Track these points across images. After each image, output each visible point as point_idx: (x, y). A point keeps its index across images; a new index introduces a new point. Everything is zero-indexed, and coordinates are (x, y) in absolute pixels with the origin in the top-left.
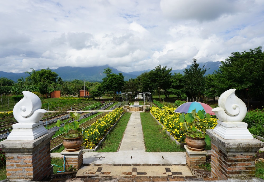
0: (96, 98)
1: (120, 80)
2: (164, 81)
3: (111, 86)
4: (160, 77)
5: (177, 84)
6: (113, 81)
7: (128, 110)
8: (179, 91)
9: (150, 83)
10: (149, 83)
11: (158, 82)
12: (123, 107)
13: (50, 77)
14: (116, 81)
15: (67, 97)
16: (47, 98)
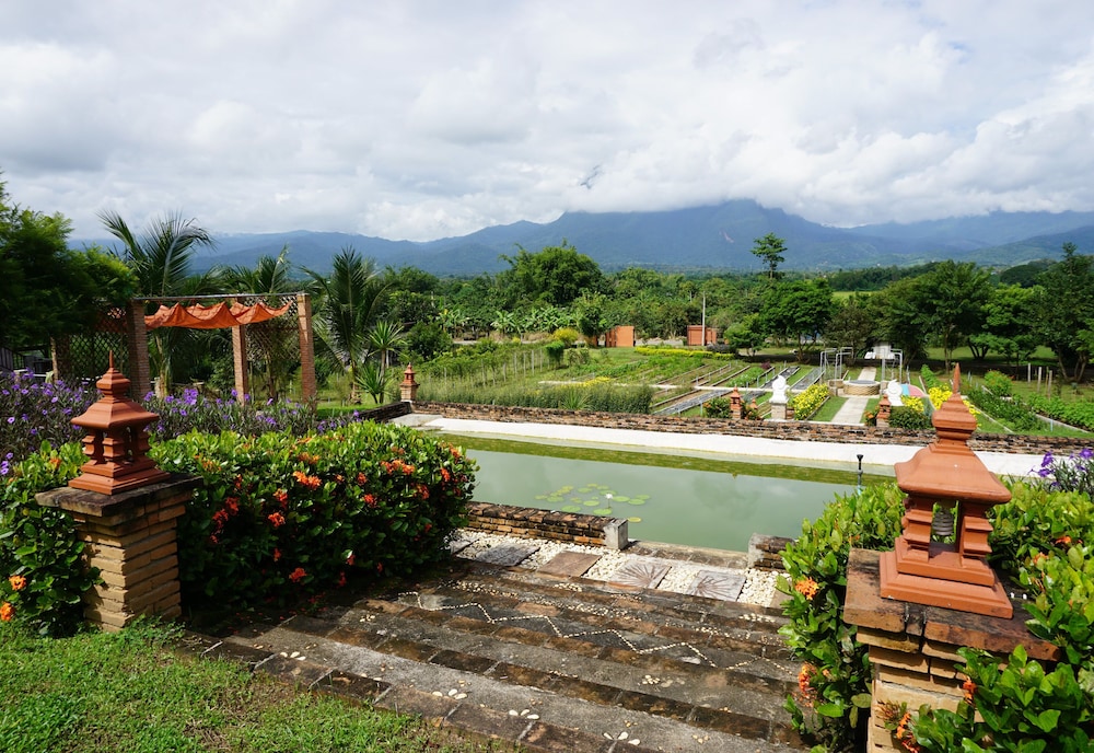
0: (743, 352)
1: (819, 304)
2: (960, 312)
3: (791, 320)
4: (947, 299)
5: (1004, 322)
6: (797, 306)
7: (840, 391)
8: (1009, 344)
9: (914, 318)
10: (911, 315)
11: (940, 314)
12: (827, 384)
13: (573, 272)
14: (808, 305)
15: (657, 347)
16: (598, 346)
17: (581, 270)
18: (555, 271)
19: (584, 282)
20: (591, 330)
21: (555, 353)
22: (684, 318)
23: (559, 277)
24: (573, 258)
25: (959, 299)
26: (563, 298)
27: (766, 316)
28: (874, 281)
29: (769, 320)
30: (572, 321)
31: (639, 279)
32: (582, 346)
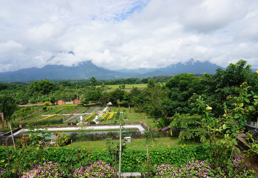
1: (97, 96)
3: (93, 99)
4: (117, 95)
6: (94, 96)
7: (99, 113)
13: (48, 86)
15: (67, 105)
16: (55, 105)
17: (50, 85)
18: (44, 86)
19: (51, 88)
20: (53, 101)
21: (45, 109)
22: (74, 97)
23: (45, 87)
24: (48, 83)
25: (119, 95)
26: (46, 92)
27: (88, 98)
28: (118, 83)
29: (89, 99)
30: (48, 99)
31: (65, 83)
32: (51, 105)
